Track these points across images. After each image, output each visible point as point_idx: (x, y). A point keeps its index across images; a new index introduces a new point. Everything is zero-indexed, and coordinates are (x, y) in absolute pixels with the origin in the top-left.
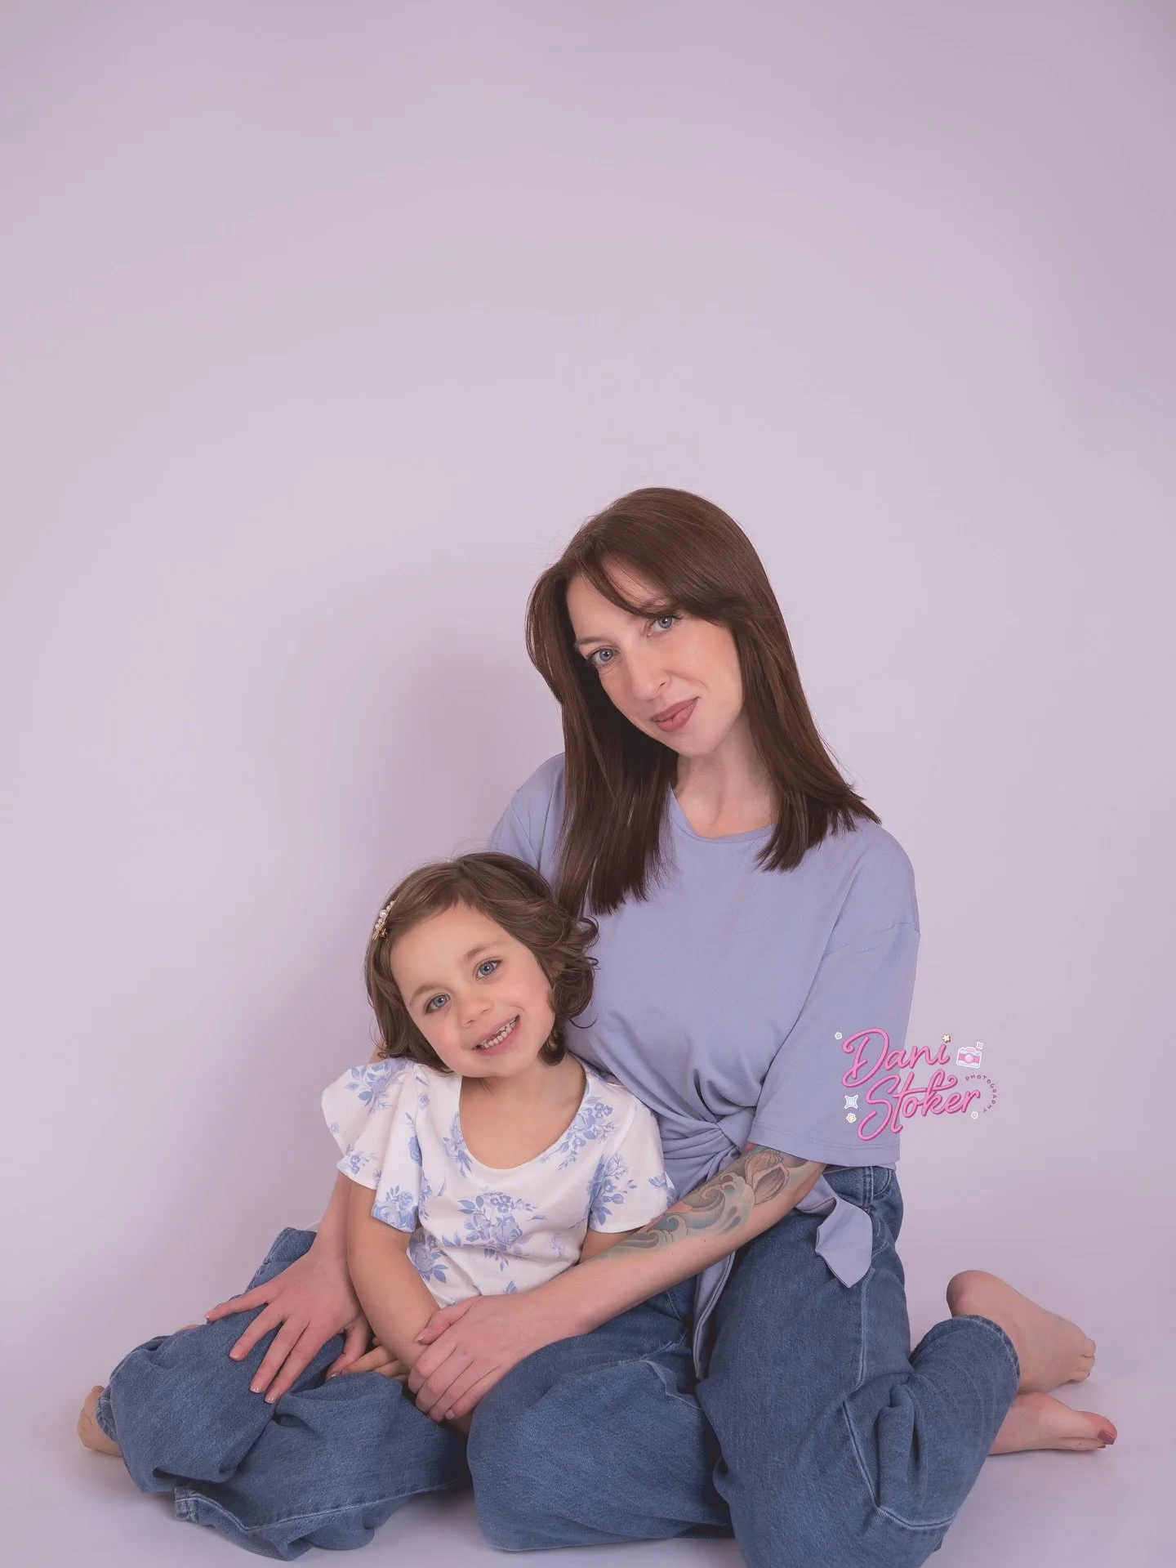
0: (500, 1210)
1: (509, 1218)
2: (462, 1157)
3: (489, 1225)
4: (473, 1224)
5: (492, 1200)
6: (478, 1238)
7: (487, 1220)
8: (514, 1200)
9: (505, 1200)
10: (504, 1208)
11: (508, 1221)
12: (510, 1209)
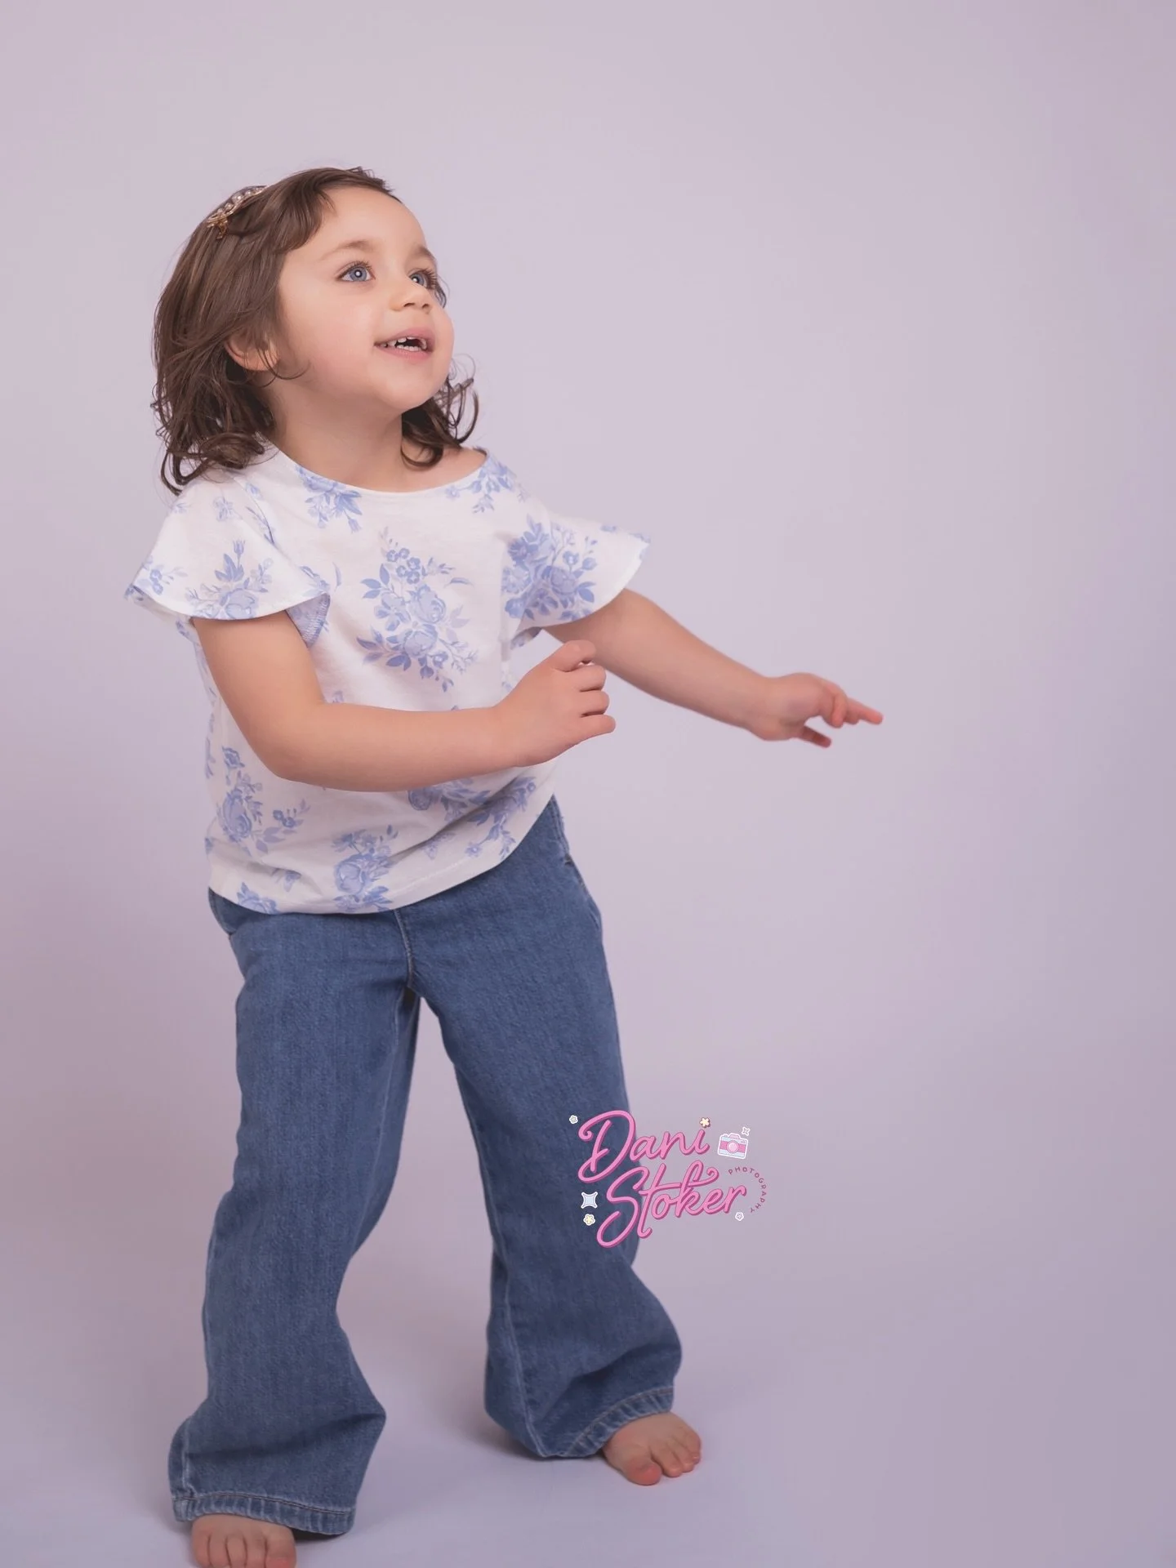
0: (410, 582)
1: (422, 588)
2: (347, 498)
3: (403, 603)
4: (385, 610)
5: (398, 570)
6: (398, 623)
7: (399, 598)
8: (424, 563)
9: (413, 566)
10: (413, 578)
11: (423, 592)
12: (421, 578)
